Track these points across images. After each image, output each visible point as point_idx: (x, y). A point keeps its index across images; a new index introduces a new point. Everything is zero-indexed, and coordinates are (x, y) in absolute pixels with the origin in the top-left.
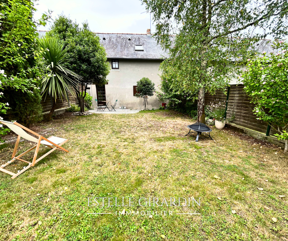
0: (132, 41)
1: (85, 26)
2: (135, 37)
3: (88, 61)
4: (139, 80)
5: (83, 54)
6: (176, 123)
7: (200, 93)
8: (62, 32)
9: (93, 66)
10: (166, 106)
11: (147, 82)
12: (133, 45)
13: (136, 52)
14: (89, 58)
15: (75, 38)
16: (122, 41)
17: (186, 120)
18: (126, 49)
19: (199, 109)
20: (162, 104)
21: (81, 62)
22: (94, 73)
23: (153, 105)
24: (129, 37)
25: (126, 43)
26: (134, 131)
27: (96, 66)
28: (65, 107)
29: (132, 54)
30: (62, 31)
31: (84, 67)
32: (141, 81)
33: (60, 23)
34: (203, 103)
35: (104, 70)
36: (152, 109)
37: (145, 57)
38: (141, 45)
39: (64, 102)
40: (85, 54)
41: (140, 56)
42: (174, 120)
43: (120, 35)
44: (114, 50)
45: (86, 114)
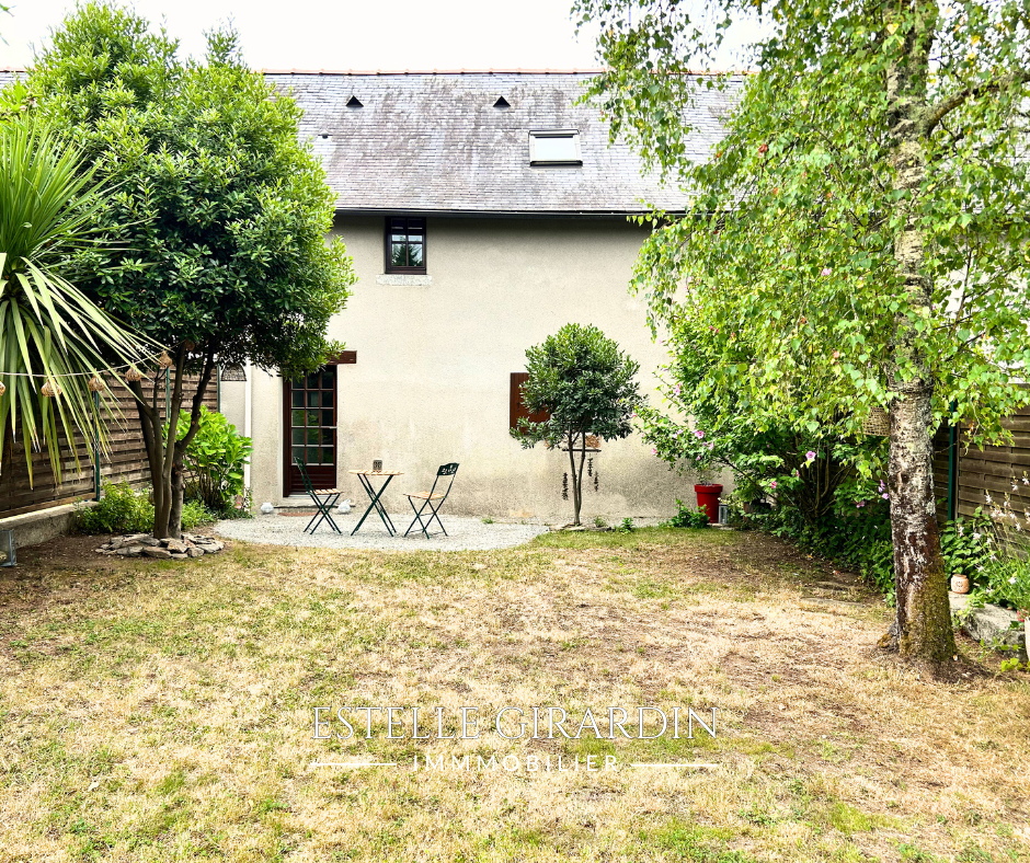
0: (518, 113)
1: (222, 46)
2: (538, 89)
3: (215, 239)
4: (539, 341)
5: (187, 199)
6: (754, 627)
7: (898, 433)
8: (85, 86)
9: (246, 261)
10: (725, 502)
11: (586, 352)
12: (522, 136)
13: (536, 171)
14: (222, 218)
15: (152, 114)
16: (459, 112)
17: (833, 605)
18: (475, 158)
19: (901, 537)
20: (697, 488)
21: (179, 245)
22: (249, 302)
23: (632, 491)
24: (502, 88)
25: (477, 126)
26: (453, 676)
27: (261, 265)
28: (70, 499)
29: (508, 190)
30: (87, 81)
31: (187, 268)
32: (551, 349)
33: (81, 42)
34: (927, 498)
35: (308, 283)
36: (620, 524)
37: (587, 205)
38: (571, 136)
39: (64, 471)
40: (199, 196)
41: (556, 194)
42: (746, 608)
43: (450, 80)
44: (405, 164)
45: (183, 549)
